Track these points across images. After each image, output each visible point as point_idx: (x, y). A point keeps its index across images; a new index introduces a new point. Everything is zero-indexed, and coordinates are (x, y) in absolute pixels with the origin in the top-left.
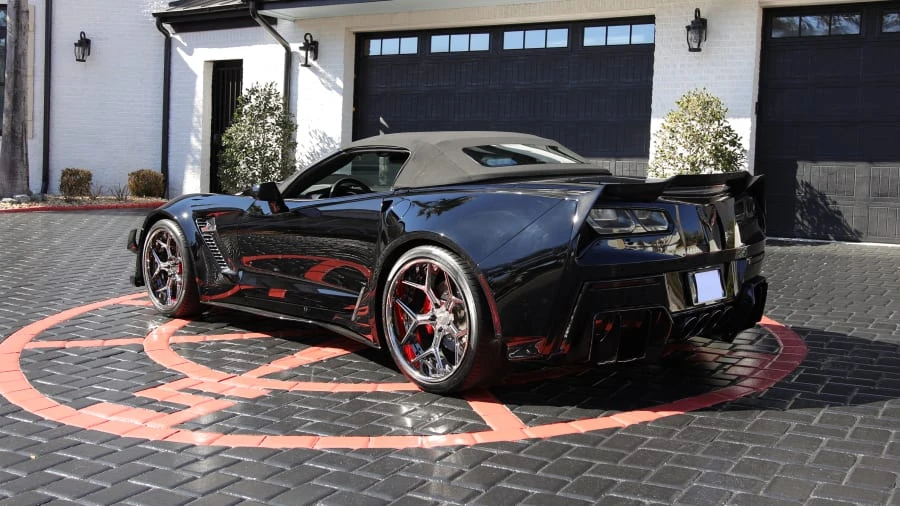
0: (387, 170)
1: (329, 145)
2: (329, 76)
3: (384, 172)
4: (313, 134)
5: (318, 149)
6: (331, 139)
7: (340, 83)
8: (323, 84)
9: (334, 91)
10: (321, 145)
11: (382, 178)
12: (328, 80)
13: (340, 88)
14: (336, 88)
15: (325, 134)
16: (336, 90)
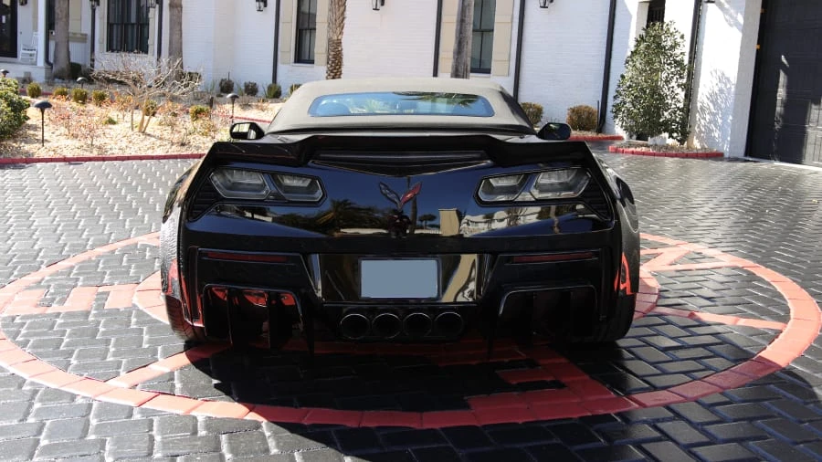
0: (782, 112)
1: (726, 85)
2: (732, 11)
3: (781, 116)
4: (714, 73)
5: (716, 90)
6: (728, 79)
7: (741, 19)
8: (727, 20)
9: (735, 28)
10: (719, 85)
11: (778, 122)
12: (731, 16)
13: (740, 25)
14: (737, 24)
15: (723, 74)
16: (736, 26)
